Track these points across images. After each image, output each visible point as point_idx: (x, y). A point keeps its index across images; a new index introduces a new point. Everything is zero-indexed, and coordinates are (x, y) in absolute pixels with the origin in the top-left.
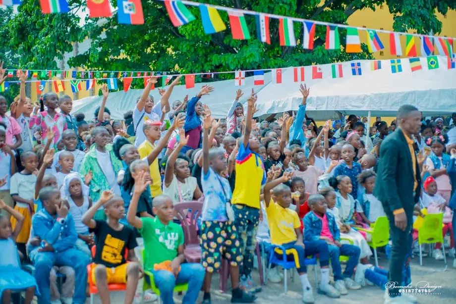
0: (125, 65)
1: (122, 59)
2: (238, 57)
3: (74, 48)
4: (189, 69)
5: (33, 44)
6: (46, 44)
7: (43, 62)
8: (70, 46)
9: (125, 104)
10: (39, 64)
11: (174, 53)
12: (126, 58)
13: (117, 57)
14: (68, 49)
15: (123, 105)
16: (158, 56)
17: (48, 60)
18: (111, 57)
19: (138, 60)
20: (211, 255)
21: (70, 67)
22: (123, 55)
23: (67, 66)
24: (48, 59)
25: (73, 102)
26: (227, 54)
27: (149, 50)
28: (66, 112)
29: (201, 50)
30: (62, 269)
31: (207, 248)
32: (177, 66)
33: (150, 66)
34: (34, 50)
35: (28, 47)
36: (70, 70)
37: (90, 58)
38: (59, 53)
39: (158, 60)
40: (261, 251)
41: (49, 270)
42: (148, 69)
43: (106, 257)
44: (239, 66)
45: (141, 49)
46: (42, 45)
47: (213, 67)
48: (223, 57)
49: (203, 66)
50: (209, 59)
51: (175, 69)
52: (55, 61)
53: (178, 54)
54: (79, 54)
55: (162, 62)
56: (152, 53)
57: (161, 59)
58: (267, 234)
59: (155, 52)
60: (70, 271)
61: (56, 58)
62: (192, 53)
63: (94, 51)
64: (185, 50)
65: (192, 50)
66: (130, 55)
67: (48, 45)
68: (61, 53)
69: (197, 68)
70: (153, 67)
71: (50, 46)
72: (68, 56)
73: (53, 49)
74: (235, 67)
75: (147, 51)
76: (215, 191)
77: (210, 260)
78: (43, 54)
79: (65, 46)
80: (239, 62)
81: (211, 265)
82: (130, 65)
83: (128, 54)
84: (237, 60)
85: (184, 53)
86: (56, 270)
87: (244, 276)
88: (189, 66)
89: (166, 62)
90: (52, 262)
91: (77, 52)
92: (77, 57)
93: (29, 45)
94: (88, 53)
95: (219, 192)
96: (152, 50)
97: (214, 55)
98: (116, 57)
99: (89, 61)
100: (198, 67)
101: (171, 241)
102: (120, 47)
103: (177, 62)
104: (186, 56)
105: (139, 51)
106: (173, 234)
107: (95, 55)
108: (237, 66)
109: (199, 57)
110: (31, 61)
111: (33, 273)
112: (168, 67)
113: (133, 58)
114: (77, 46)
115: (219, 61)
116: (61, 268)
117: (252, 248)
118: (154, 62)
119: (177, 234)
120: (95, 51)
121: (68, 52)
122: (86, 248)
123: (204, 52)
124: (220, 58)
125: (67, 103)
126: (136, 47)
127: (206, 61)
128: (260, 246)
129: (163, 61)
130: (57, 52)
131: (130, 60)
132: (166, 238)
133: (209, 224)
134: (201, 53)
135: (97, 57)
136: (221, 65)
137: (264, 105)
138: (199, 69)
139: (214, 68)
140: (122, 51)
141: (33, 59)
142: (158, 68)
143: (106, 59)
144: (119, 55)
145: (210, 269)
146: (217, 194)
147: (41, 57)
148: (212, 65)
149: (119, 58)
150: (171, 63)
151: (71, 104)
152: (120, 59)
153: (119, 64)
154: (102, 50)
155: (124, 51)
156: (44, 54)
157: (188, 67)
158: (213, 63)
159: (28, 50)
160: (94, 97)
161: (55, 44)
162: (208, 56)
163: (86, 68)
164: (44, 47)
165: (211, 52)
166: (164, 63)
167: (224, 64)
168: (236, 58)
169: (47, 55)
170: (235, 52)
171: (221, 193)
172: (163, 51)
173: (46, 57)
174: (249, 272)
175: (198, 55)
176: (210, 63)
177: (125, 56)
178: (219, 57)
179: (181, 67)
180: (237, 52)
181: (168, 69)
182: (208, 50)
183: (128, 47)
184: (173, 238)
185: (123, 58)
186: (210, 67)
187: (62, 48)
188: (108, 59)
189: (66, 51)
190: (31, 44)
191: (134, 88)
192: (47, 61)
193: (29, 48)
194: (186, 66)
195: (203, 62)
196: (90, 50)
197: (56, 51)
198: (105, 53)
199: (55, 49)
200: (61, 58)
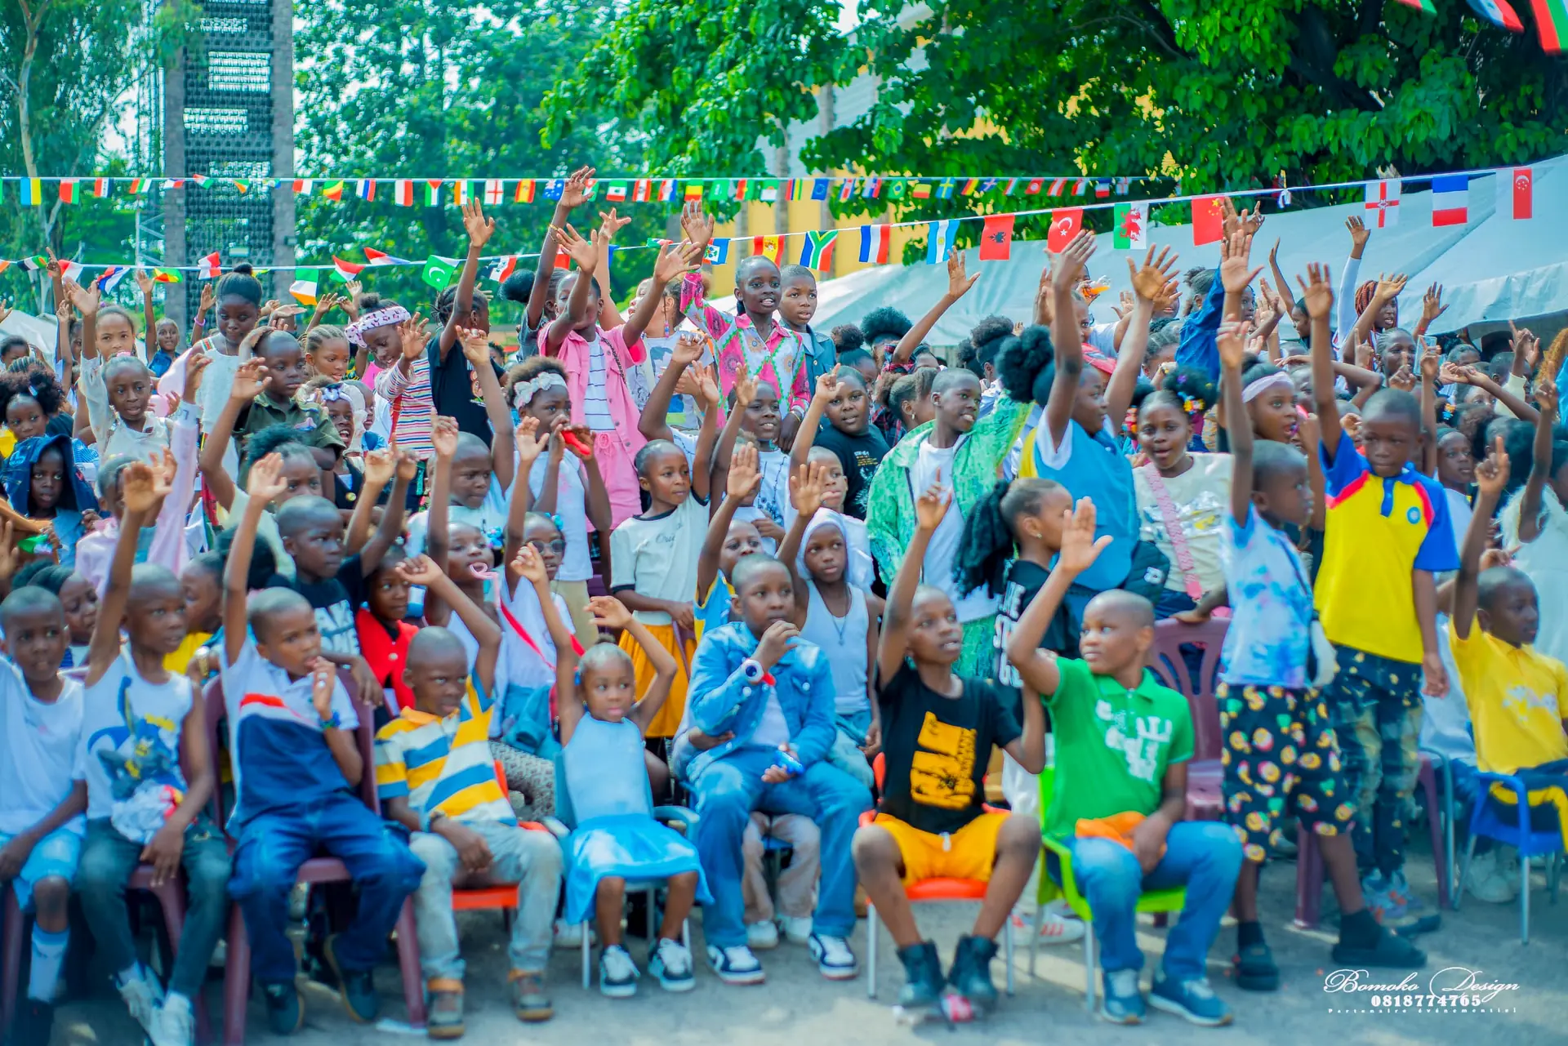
0: (991, 155)
1: (980, 138)
2: (1383, 121)
3: (821, 104)
4: (1212, 168)
5: (689, 95)
6: (728, 98)
7: (720, 155)
8: (808, 101)
9: (992, 293)
10: (709, 163)
11: (1159, 113)
12: (996, 137)
13: (965, 131)
14: (802, 110)
15: (985, 296)
16: (1105, 125)
17: (737, 148)
18: (943, 133)
19: (1038, 140)
20: (1260, 804)
21: (809, 171)
22: (984, 126)
23: (797, 166)
24: (734, 143)
25: (821, 286)
26: (1344, 112)
27: (1072, 107)
28: (797, 322)
29: (1254, 101)
30: (778, 826)
31: (1248, 781)
32: (1168, 161)
33: (1079, 161)
34: (691, 118)
35: (674, 106)
36: (806, 180)
37: (875, 140)
38: (772, 123)
39: (1102, 140)
40: (1440, 791)
41: (743, 825)
42: (1070, 171)
43: (924, 789)
44: (1388, 155)
45: (1046, 102)
46: (719, 99)
47: (1294, 158)
48: (1331, 123)
49: (1259, 160)
50: (1279, 132)
51: (1164, 166)
52: (758, 155)
53: (1175, 114)
54: (837, 126)
55: (1118, 147)
56: (1084, 115)
57: (1113, 134)
58: (1462, 734)
59: (1094, 111)
60: (804, 832)
61: (762, 143)
62: (1222, 112)
63: (890, 116)
64: (1196, 103)
65: (1223, 103)
66: (1009, 125)
67: (735, 99)
68: (778, 122)
69: (1237, 165)
70: (1088, 163)
71: (742, 102)
72: (803, 133)
73: (751, 110)
74: (1373, 156)
75: (1065, 110)
76: (1276, 586)
77: (1257, 821)
78: (721, 130)
79: (793, 101)
80: (1387, 138)
81: (1257, 838)
82: (1009, 159)
83: (1000, 122)
84: (1380, 134)
85: (1195, 112)
86: (762, 825)
87: (1377, 875)
88: (1212, 158)
89: (1130, 146)
90: (749, 802)
91: (832, 118)
92: (830, 135)
93: (676, 99)
94: (868, 122)
95: (1285, 588)
96: (1083, 105)
97: (1297, 115)
98: (959, 134)
99: (871, 150)
100: (1244, 160)
101: (1146, 742)
102: (972, 99)
103: (1169, 145)
104: (1202, 122)
105: (1040, 110)
106: (1154, 721)
107: (890, 131)
108: (1381, 155)
109: (1245, 122)
110: (682, 152)
111: (691, 833)
112: (1136, 163)
113: (1019, 134)
114: (831, 97)
115: (1318, 136)
116: (777, 821)
117: (1405, 783)
118: (1089, 145)
119: (1169, 725)
120: (890, 113)
121: (803, 121)
122: (858, 760)
123: (1265, 109)
124: (1320, 127)
125: (797, 293)
126: (1028, 96)
127: (1271, 139)
128: (1439, 774)
129: (1119, 142)
130: (767, 121)
131: (1007, 141)
132: (1132, 733)
133: (1257, 702)
134: (1252, 113)
135: (897, 135)
136: (1323, 152)
137: (1473, 290)
138: (1247, 169)
139: (1298, 165)
140: (979, 110)
141: (690, 146)
142: (1104, 166)
143: (928, 141)
144: (971, 125)
145: (1256, 853)
146: (1283, 594)
147: (715, 138)
148: (1290, 153)
149: (971, 134)
150: (1147, 148)
151: (813, 294)
152: (975, 139)
153: (970, 157)
154: (913, 111)
155: (987, 111)
156: (723, 128)
157: (1206, 163)
158: (1294, 146)
159: (672, 117)
160: (886, 270)
161: (760, 94)
162: (1280, 120)
163: (862, 170)
164: (725, 107)
165: (1291, 106)
166: (1123, 151)
167: (1334, 149)
168: (1378, 125)
169: (733, 131)
170: (1375, 107)
171: (1293, 593)
172: (1123, 108)
173: (730, 138)
174: (1397, 862)
175: (1244, 119)
176: (1288, 147)
177: (991, 129)
178: (1315, 123)
179: (1181, 162)
180: (1382, 104)
181: (1137, 170)
182: (1279, 102)
183: (1000, 99)
184: (1153, 734)
185: (986, 136)
186: (1284, 161)
187: (781, 105)
188: (934, 141)
189: (795, 115)
190: (682, 96)
191: (1021, 238)
192: (735, 154)
193: (677, 110)
194: (1202, 158)
195: (1260, 143)
196: (874, 112)
197: (762, 118)
198: (923, 121)
199: (759, 113)
200: (779, 140)
